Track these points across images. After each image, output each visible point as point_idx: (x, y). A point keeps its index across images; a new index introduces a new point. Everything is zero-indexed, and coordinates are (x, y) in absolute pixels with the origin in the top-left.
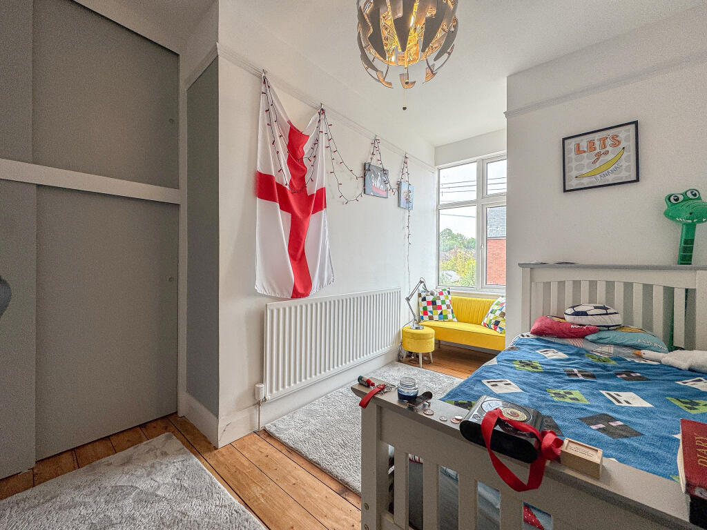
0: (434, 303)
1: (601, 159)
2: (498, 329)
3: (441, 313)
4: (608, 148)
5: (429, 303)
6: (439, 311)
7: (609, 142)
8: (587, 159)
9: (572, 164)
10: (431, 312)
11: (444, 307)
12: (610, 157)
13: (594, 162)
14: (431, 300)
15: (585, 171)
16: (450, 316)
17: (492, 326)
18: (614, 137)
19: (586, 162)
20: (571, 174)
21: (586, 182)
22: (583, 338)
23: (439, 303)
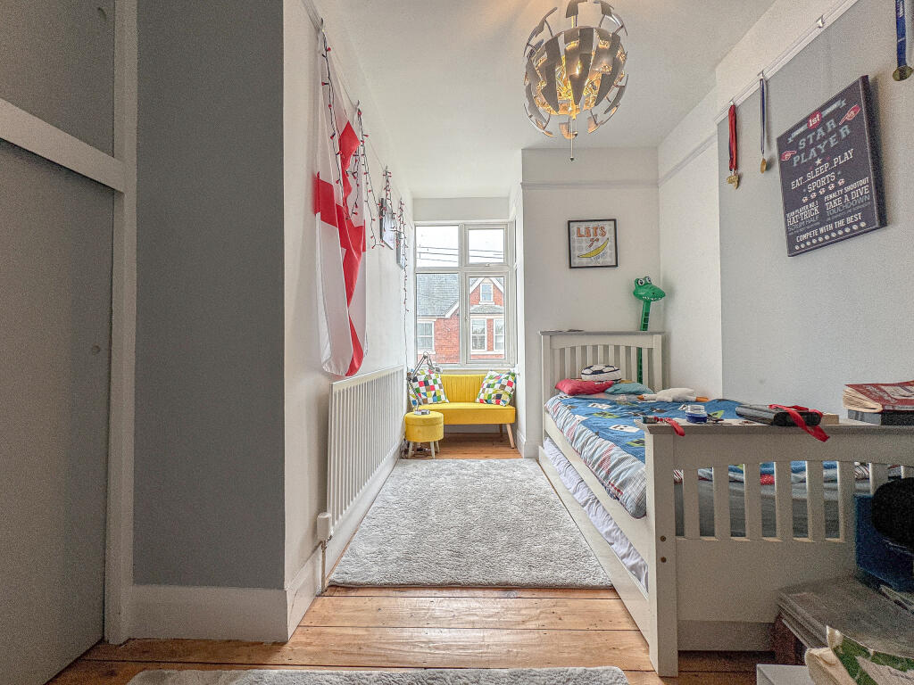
0: (425, 383)
1: (595, 244)
2: (501, 403)
3: (435, 395)
4: (599, 237)
5: (421, 384)
6: (433, 392)
7: (599, 231)
8: (585, 242)
9: (575, 245)
10: (425, 394)
11: (437, 387)
12: (600, 243)
13: (590, 246)
14: (422, 380)
15: (584, 252)
16: (443, 397)
17: (494, 401)
18: (602, 228)
19: (584, 245)
20: (576, 253)
21: (585, 262)
22: (603, 392)
23: (431, 382)
